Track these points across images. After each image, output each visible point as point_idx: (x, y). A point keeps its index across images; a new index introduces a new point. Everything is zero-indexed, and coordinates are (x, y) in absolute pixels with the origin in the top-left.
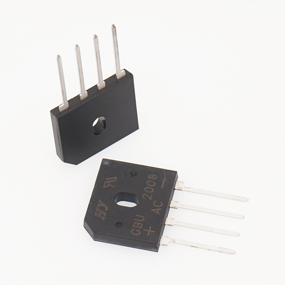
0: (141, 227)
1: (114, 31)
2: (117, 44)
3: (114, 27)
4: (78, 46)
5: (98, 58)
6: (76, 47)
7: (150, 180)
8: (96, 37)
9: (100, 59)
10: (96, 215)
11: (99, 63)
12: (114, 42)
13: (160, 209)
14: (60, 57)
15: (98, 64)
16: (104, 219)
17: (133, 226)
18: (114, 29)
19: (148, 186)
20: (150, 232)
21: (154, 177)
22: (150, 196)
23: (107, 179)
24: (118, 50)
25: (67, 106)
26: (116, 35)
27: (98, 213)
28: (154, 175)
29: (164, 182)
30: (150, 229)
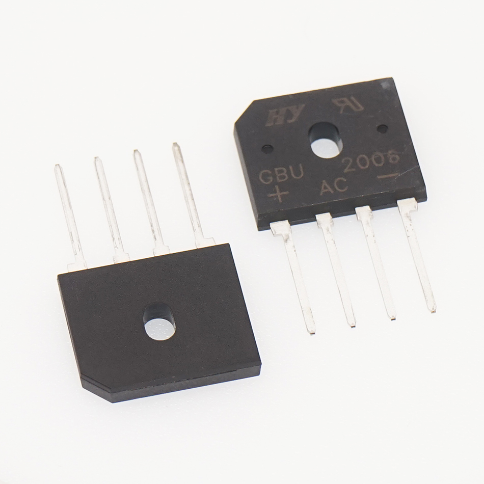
0: (279, 181)
7: (384, 156)
10: (271, 111)
13: (332, 192)
16: (269, 125)
17: (276, 169)
19: (369, 157)
20: (276, 197)
21: (394, 159)
22: (352, 167)
23: (353, 98)
27: (277, 113)
28: (397, 157)
29: (391, 175)
30: (282, 193)
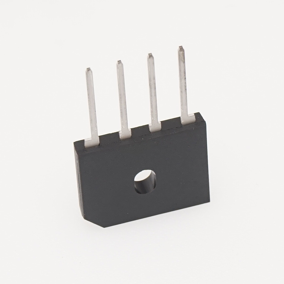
1: (182, 56)
2: (185, 75)
3: (181, 49)
4: (121, 63)
5: (153, 86)
6: (118, 63)
8: (150, 56)
9: (155, 89)
11: (153, 94)
12: (180, 71)
14: (90, 71)
15: (151, 96)
18: (182, 52)
24: (185, 83)
25: (97, 141)
26: (184, 62)
